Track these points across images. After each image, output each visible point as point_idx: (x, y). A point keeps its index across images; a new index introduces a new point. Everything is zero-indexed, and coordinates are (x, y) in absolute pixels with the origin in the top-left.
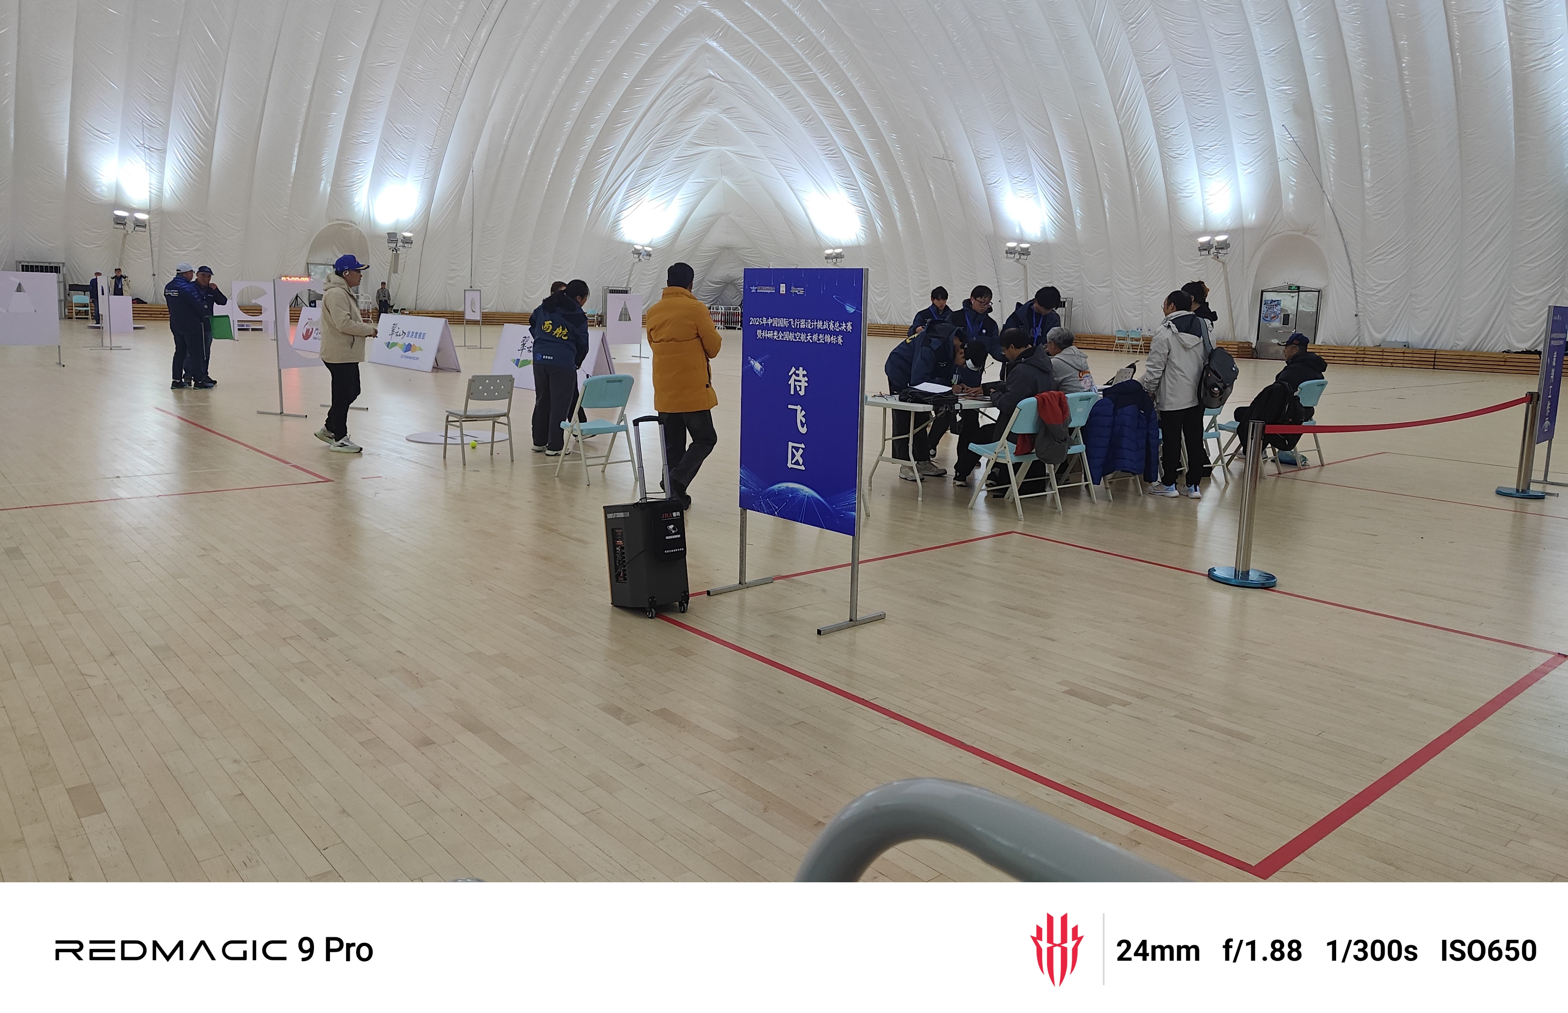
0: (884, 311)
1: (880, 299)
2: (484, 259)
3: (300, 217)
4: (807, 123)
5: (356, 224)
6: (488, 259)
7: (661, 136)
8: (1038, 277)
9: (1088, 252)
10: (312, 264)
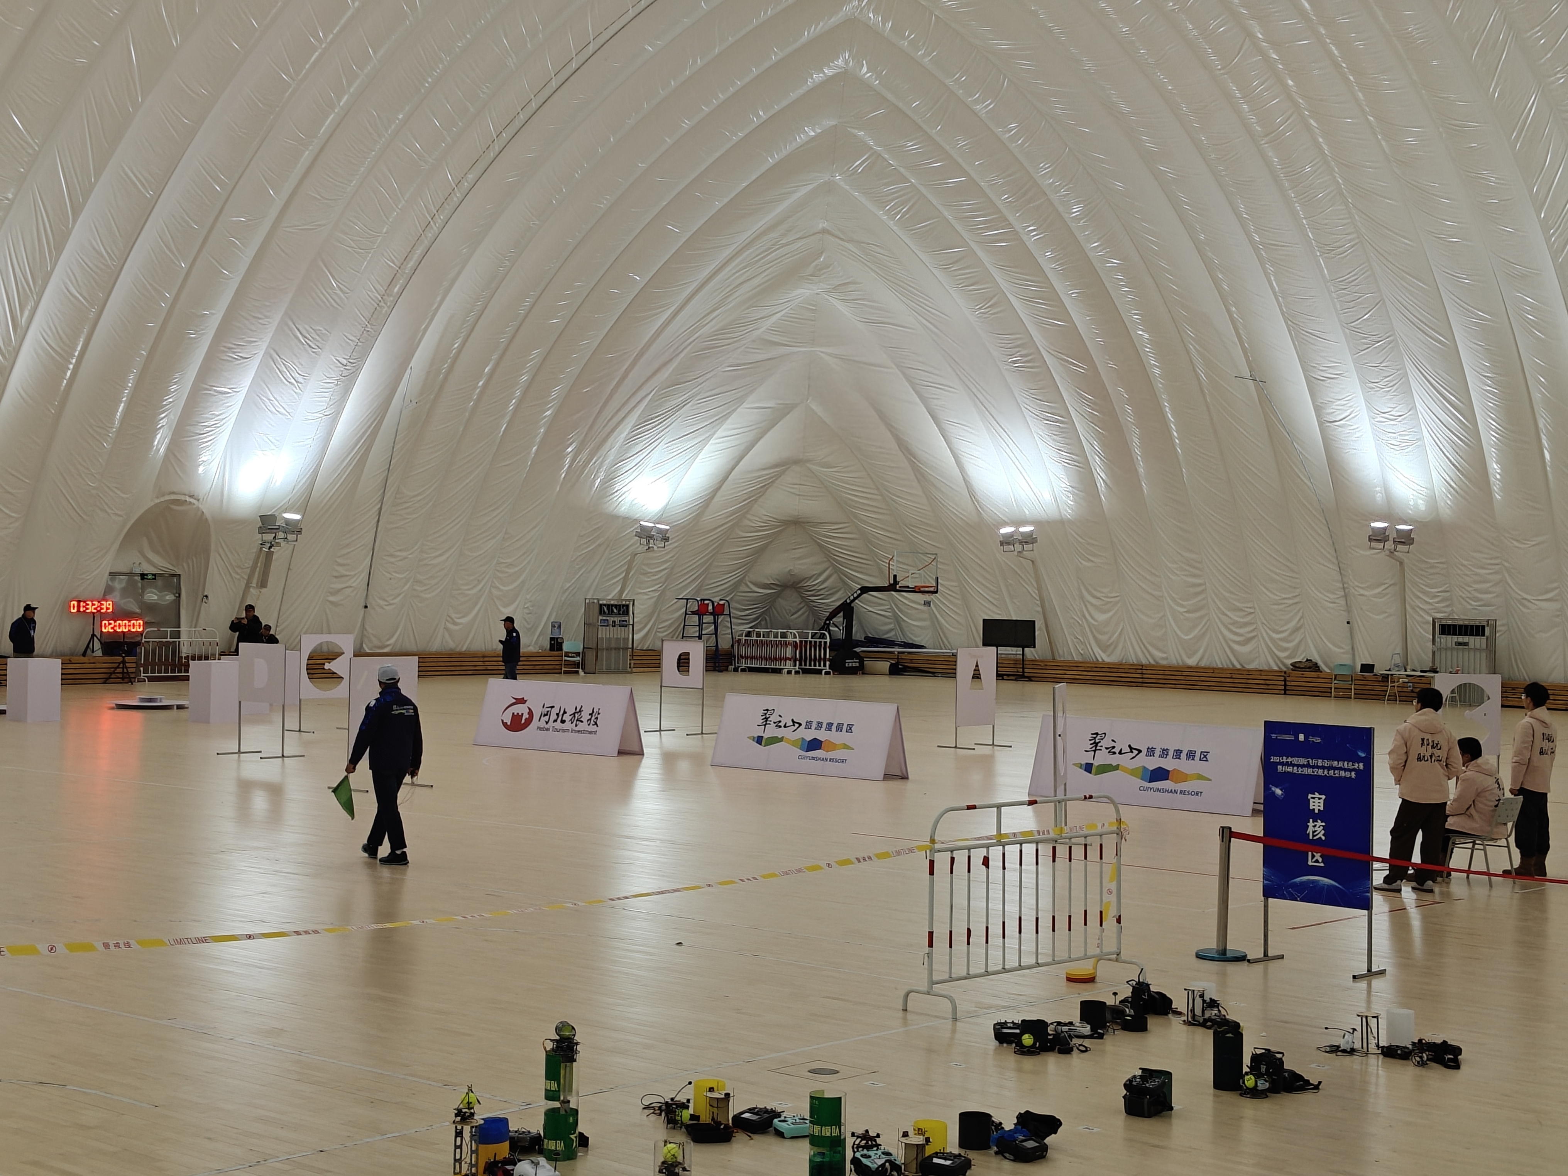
0: (1110, 638)
1: (1102, 617)
2: (391, 555)
3: (119, 492)
4: (987, 310)
5: (198, 500)
6: (398, 553)
7: (713, 330)
8: (1422, 582)
9: (1517, 541)
10: (113, 575)
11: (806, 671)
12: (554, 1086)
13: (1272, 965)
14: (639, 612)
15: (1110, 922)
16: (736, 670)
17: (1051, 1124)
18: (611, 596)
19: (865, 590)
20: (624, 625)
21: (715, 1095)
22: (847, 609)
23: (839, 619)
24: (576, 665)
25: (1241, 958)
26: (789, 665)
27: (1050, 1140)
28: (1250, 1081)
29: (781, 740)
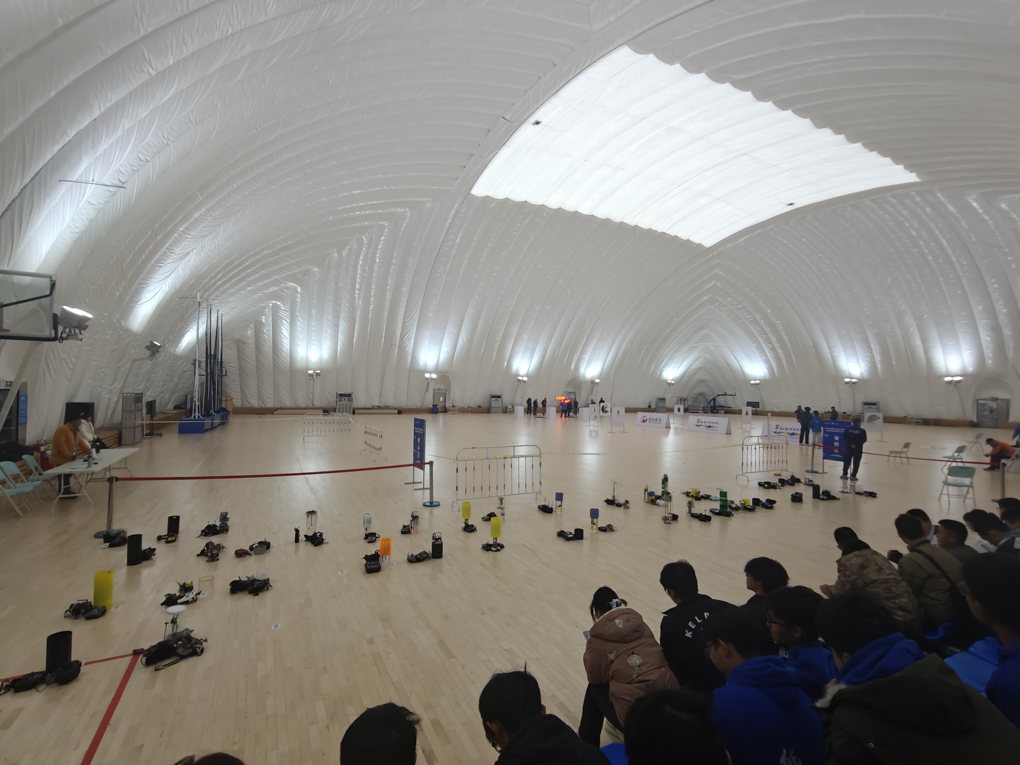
3: (565, 376)
5: (580, 377)
6: (617, 388)
10: (564, 392)
11: (705, 413)
12: (663, 486)
13: (825, 474)
14: (667, 400)
15: (785, 463)
16: (689, 412)
17: (774, 502)
18: (661, 397)
19: (718, 395)
20: (664, 402)
21: (697, 491)
22: (714, 399)
23: (712, 401)
24: (654, 411)
25: (817, 472)
26: (701, 411)
27: (774, 505)
28: (822, 497)
29: (702, 425)
